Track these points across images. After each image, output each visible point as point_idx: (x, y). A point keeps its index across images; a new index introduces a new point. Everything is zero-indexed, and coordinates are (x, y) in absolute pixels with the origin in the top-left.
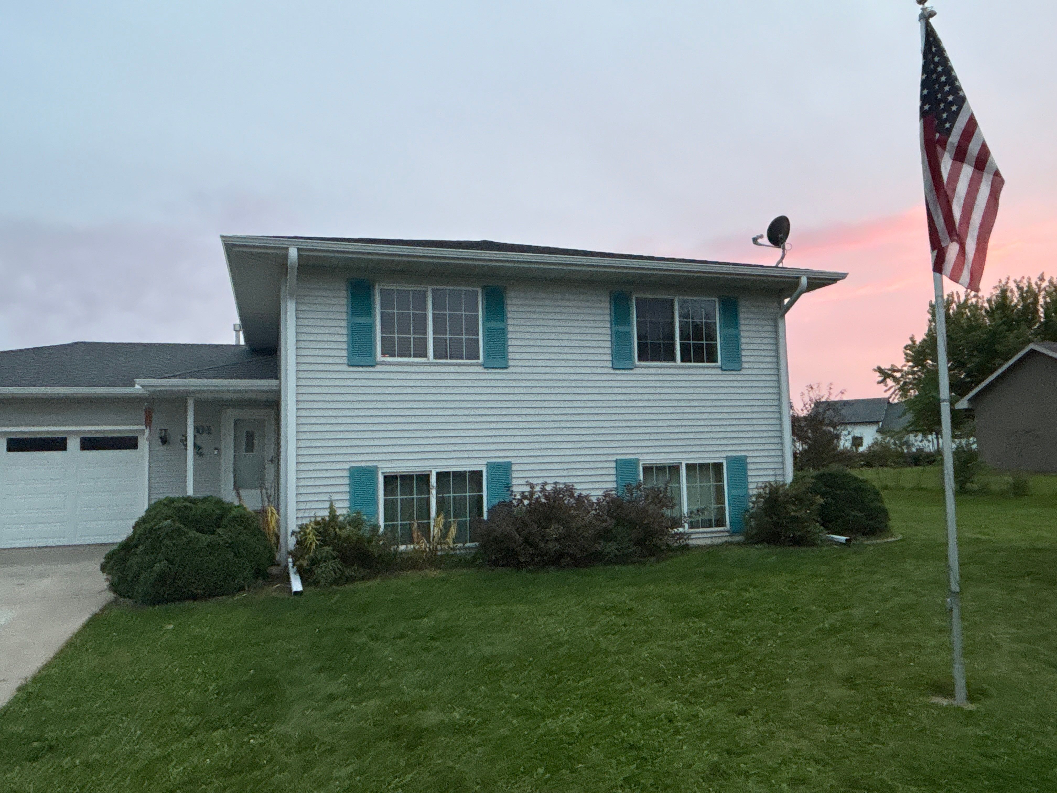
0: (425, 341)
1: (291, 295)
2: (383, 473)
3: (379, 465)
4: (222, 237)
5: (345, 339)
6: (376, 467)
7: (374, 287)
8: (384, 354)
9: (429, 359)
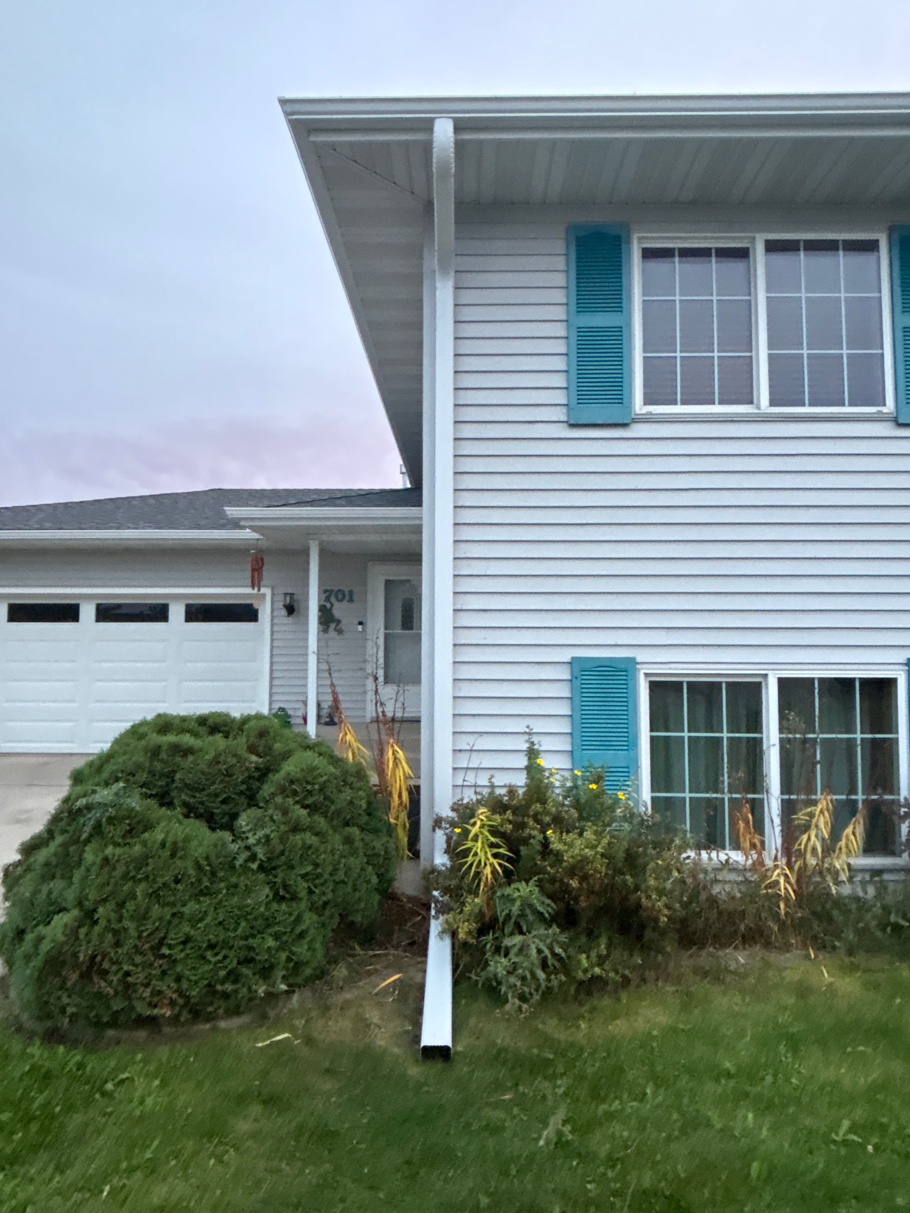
0: (749, 364)
1: (444, 267)
2: (646, 675)
3: (641, 656)
4: (283, 102)
5: (563, 366)
6: (632, 661)
7: (629, 242)
8: (648, 400)
9: (759, 408)
